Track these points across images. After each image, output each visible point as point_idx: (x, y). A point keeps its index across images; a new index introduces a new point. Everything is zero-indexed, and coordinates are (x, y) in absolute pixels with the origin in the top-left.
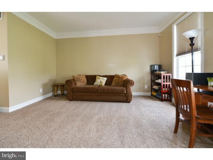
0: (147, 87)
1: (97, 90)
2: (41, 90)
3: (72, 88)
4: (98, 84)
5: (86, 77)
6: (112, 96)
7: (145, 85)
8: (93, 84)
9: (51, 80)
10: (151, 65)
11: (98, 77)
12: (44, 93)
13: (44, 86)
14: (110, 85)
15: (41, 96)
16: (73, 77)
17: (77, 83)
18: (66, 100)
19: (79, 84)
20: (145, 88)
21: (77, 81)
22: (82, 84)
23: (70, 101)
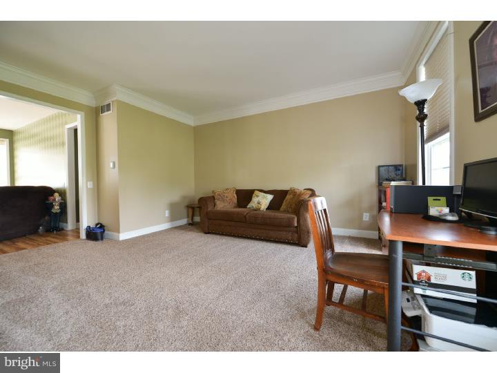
0: (368, 217)
1: (245, 217)
2: (167, 213)
3: (207, 212)
4: (253, 207)
5: (237, 193)
6: (271, 230)
7: (365, 214)
8: (245, 207)
9: (184, 197)
10: (379, 167)
11: (256, 192)
12: (173, 218)
13: (173, 207)
14: (279, 209)
15: (168, 222)
16: (213, 192)
17: (218, 203)
18: (200, 232)
19: (221, 206)
20: (364, 219)
21: (218, 199)
22: (226, 205)
23: (206, 233)
